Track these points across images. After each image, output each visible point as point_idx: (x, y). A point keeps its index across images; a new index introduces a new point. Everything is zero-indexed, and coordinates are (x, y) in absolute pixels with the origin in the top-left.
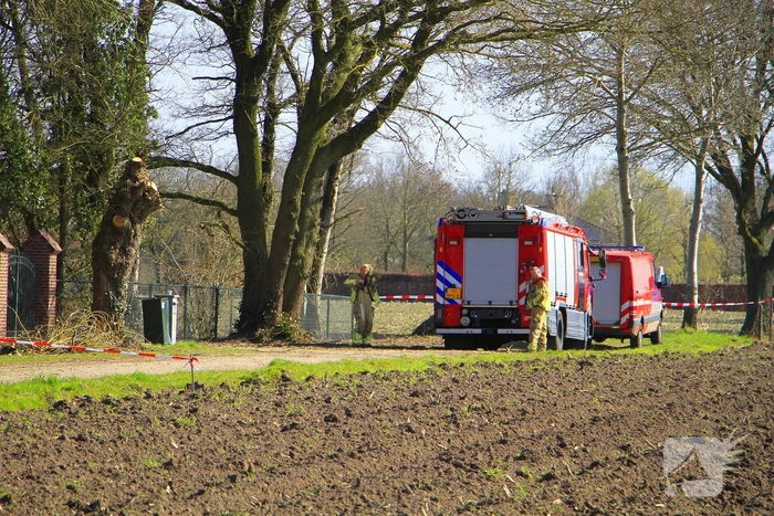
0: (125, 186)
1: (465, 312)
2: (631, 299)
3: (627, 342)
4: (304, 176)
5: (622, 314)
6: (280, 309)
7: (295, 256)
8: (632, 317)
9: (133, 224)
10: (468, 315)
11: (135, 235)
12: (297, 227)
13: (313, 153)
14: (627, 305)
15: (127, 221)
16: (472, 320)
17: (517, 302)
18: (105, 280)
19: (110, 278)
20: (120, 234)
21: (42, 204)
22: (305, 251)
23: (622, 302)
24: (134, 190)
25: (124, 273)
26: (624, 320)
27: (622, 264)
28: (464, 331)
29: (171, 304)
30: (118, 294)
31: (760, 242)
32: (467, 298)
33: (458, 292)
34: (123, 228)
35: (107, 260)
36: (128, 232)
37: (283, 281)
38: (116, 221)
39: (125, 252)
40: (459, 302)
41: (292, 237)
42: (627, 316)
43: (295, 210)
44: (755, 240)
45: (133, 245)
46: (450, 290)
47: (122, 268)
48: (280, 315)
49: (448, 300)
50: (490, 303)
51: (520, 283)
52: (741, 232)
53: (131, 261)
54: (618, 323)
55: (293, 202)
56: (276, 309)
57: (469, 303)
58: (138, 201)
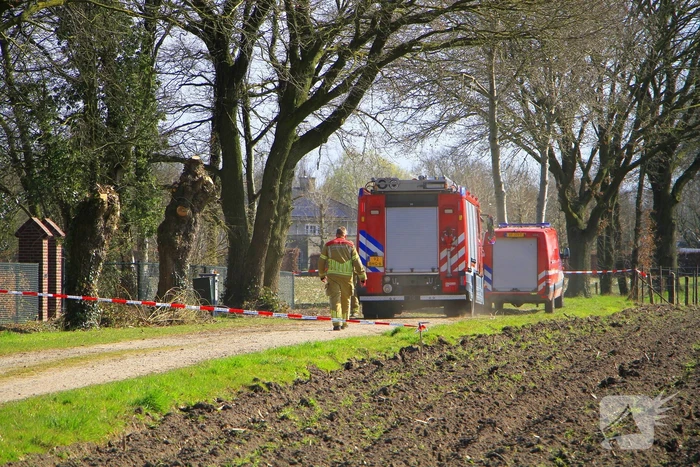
0: (187, 181)
1: (387, 279)
2: (547, 269)
3: (542, 306)
4: (282, 167)
5: (539, 282)
6: (262, 283)
7: (274, 238)
8: (548, 284)
9: (194, 213)
10: (390, 283)
11: (196, 222)
12: (276, 212)
13: (290, 148)
14: (543, 274)
15: (189, 211)
16: (394, 287)
17: (439, 269)
18: (171, 262)
19: (176, 260)
20: (183, 222)
21: (77, 197)
22: (281, 233)
23: (538, 273)
24: (194, 184)
25: (187, 256)
26: (541, 287)
27: (538, 239)
28: (387, 298)
29: (214, 281)
30: (182, 274)
31: (580, 217)
32: (389, 266)
33: (381, 260)
34: (186, 216)
35: (173, 244)
36: (190, 221)
37: (264, 259)
38: (180, 211)
39: (187, 238)
40: (381, 270)
41: (272, 221)
42: (544, 284)
43: (275, 198)
44: (575, 215)
45: (194, 232)
46: (372, 259)
47: (185, 251)
48: (262, 290)
49: (370, 268)
50: (412, 270)
51: (441, 251)
52: (564, 208)
53: (193, 245)
54: (536, 290)
55: (273, 191)
56: (259, 283)
57: (391, 270)
58: (197, 194)
